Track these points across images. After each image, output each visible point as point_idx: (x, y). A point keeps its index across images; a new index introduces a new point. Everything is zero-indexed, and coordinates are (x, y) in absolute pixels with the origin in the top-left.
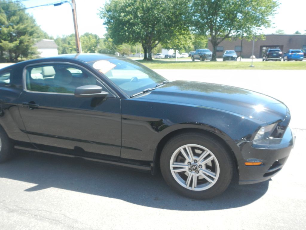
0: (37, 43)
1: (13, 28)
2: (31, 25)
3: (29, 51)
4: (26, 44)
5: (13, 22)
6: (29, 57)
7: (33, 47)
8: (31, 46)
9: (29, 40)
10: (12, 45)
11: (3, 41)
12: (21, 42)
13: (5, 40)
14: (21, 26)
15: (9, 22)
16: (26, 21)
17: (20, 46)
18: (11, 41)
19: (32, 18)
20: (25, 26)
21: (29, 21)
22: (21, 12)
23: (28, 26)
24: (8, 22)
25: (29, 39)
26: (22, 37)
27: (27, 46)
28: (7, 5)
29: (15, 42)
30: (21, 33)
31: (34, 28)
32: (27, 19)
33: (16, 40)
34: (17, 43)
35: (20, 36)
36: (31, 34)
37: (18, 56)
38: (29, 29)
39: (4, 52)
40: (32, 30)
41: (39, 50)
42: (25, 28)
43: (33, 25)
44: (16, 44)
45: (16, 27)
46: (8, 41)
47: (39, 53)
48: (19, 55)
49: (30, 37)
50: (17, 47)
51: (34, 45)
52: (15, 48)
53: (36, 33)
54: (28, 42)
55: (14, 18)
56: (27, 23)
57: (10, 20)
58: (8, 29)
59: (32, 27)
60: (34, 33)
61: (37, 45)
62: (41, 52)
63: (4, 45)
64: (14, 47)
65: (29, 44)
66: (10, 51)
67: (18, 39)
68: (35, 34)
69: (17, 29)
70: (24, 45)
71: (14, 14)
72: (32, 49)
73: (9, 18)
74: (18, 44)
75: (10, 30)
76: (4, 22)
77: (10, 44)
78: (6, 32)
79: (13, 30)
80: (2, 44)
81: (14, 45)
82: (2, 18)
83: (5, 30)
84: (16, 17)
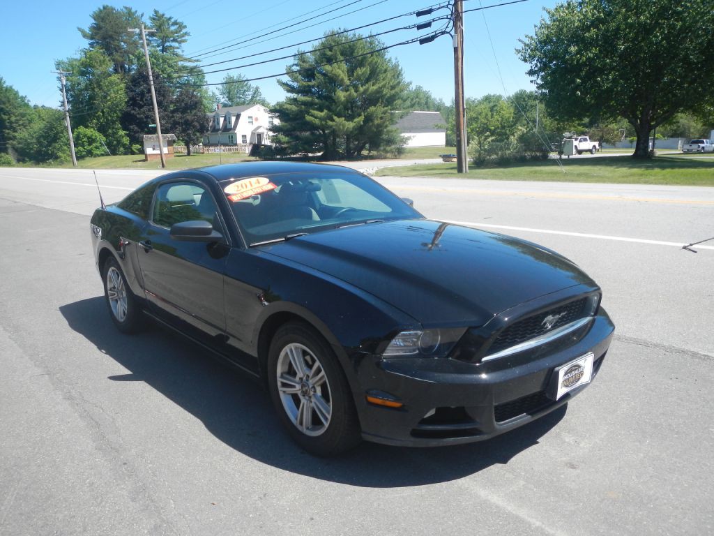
0: (400, 121)
1: (356, 91)
2: (391, 83)
3: (385, 137)
4: (377, 122)
5: (359, 78)
6: (382, 148)
7: (390, 128)
8: (386, 126)
9: (383, 115)
10: (350, 125)
11: (335, 118)
12: (368, 119)
13: (339, 116)
14: (373, 88)
15: (352, 78)
16: (382, 76)
17: (365, 127)
18: (350, 118)
19: (395, 67)
20: (380, 85)
21: (389, 75)
22: (375, 59)
23: (384, 86)
24: (349, 79)
25: (385, 113)
26: (372, 109)
27: (379, 126)
28: (350, 46)
29: (356, 120)
30: (372, 100)
31: (397, 89)
32: (385, 71)
33: (360, 115)
34: (360, 120)
35: (368, 107)
36: (390, 101)
37: (362, 148)
38: (387, 92)
39: (338, 140)
40: (393, 92)
41: (406, 135)
42: (379, 91)
43: (396, 82)
44: (359, 122)
45: (361, 89)
46: (345, 117)
47: (404, 141)
48: (365, 144)
49: (386, 108)
50: (360, 129)
51: (393, 124)
52: (357, 131)
53: (399, 98)
54: (381, 118)
55: (360, 71)
56: (383, 80)
57: (353, 75)
58: (348, 93)
59: (393, 88)
60: (395, 100)
61: (401, 123)
62: (408, 139)
63: (336, 125)
64: (354, 128)
65: (384, 123)
66: (350, 136)
67: (363, 113)
68: (399, 102)
69: (366, 91)
70: (373, 125)
71: (361, 64)
72: (388, 131)
73: (351, 72)
74: (362, 123)
75: (350, 95)
76: (342, 80)
77: (347, 123)
78: (343, 99)
79: (355, 94)
80: (334, 123)
81: (354, 124)
82: (340, 72)
83: (341, 95)
84: (364, 69)
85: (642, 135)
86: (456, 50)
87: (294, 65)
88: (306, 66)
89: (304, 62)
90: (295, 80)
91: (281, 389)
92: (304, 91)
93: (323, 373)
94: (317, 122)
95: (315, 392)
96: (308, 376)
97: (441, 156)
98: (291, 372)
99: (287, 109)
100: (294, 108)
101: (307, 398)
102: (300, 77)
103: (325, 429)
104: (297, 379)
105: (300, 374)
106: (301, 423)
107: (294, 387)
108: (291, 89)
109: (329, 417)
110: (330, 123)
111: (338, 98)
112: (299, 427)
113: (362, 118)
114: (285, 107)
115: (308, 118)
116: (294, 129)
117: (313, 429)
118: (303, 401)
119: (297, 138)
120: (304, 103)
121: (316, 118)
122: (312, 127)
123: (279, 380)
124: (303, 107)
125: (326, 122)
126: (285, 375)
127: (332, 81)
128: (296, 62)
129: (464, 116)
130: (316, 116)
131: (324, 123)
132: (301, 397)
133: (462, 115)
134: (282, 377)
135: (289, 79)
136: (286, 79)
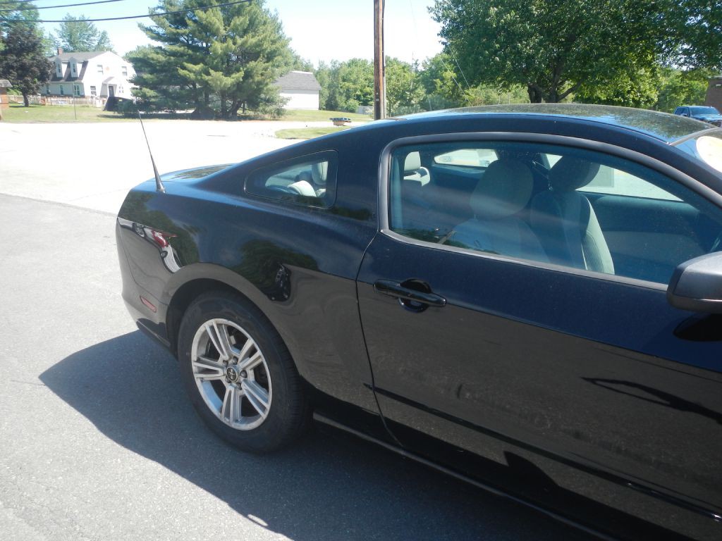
0: (279, 79)
1: (235, 43)
2: (272, 38)
3: (263, 96)
4: (257, 78)
5: (235, 30)
6: (261, 108)
7: (270, 86)
8: (267, 84)
9: (264, 72)
10: (229, 81)
11: (212, 71)
12: (248, 75)
13: (216, 69)
14: (251, 40)
15: (228, 28)
16: (261, 28)
17: (245, 84)
18: (228, 73)
19: (274, 19)
20: (260, 38)
21: (269, 28)
22: (254, 9)
23: (265, 39)
24: (225, 29)
25: (266, 69)
26: (252, 64)
27: (259, 83)
29: (235, 75)
30: (250, 54)
31: (278, 45)
32: (265, 23)
33: (238, 71)
34: (239, 76)
35: (247, 62)
36: (270, 57)
37: (237, 108)
38: (267, 46)
39: (211, 96)
40: (274, 47)
41: (283, 95)
42: (259, 45)
43: (277, 36)
44: (238, 79)
45: (239, 41)
46: (222, 71)
47: (283, 101)
48: (240, 102)
49: (267, 64)
50: (239, 86)
51: (273, 82)
52: (235, 89)
53: (279, 55)
54: (262, 75)
55: (237, 21)
56: (263, 32)
57: (229, 25)
58: (225, 45)
59: (273, 42)
60: (275, 56)
61: (280, 82)
62: (288, 99)
63: (212, 80)
64: (233, 85)
65: (264, 80)
66: (224, 94)
67: (241, 69)
68: (278, 58)
69: (242, 45)
70: (253, 82)
71: (238, 12)
72: (268, 90)
73: (227, 21)
74: (241, 80)
75: (227, 48)
76: (218, 29)
77: (225, 78)
78: (220, 51)
79: (233, 47)
80: (210, 77)
81: (233, 80)
82: (213, 19)
83: (218, 47)
84: (242, 19)
87: (159, 7)
88: (175, 9)
89: (171, 5)
90: (161, 25)
92: (173, 39)
94: (192, 76)
99: (153, 59)
100: (162, 58)
102: (167, 23)
108: (158, 37)
110: (206, 78)
111: (215, 50)
113: (242, 74)
114: (150, 56)
115: (182, 72)
116: (162, 82)
119: (165, 92)
120: (173, 54)
121: (190, 71)
122: (185, 81)
124: (172, 58)
125: (201, 76)
127: (206, 30)
128: (161, 4)
129: (383, 76)
131: (199, 77)
133: (381, 74)
135: (154, 24)
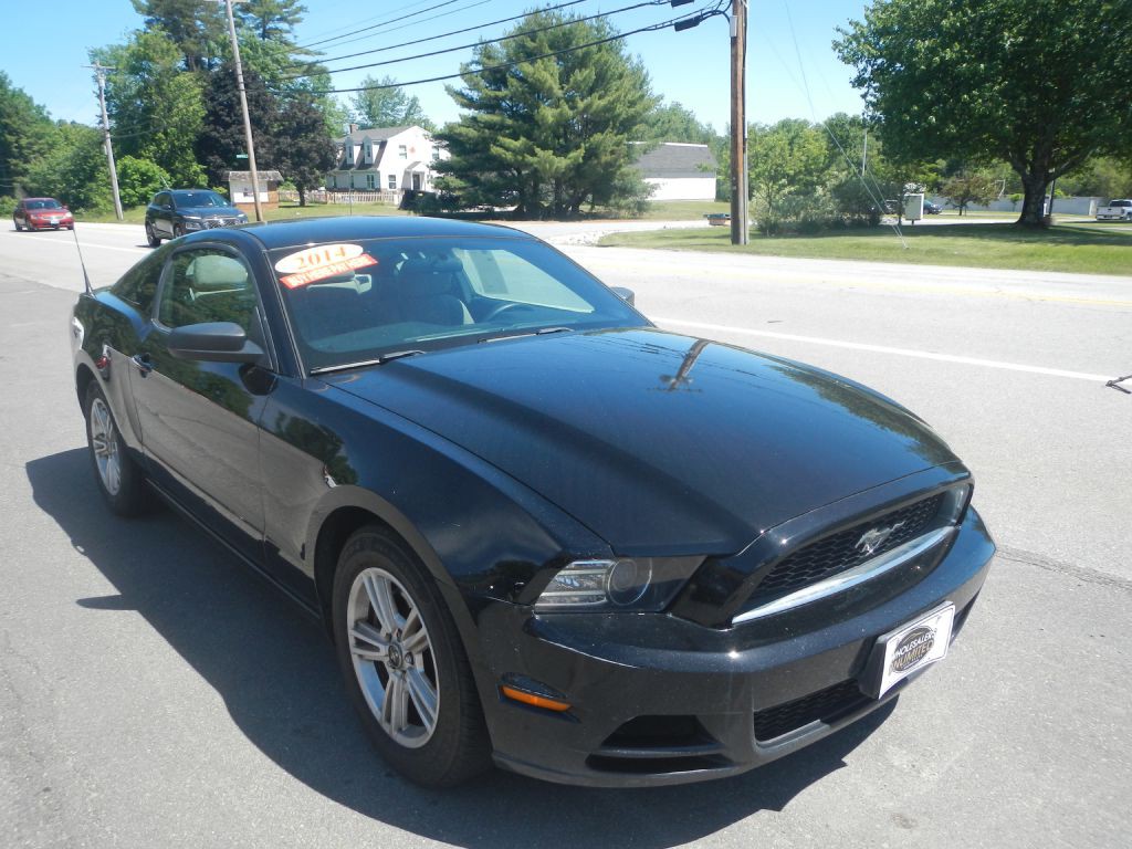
0: (642, 158)
1: (572, 108)
2: (629, 97)
3: (617, 183)
4: (605, 158)
5: (577, 87)
6: (612, 202)
7: (626, 169)
8: (620, 166)
9: (615, 148)
10: (562, 163)
11: (538, 150)
12: (592, 153)
13: (544, 147)
14: (598, 103)
15: (566, 87)
16: (615, 84)
17: (586, 167)
18: (562, 151)
19: (637, 70)
20: (612, 98)
21: (627, 83)
22: (605, 56)
23: (617, 100)
24: (562, 88)
25: (618, 144)
26: (598, 137)
27: (609, 165)
28: (564, 34)
29: (572, 155)
30: (597, 123)
31: (638, 107)
32: (621, 76)
33: (578, 147)
34: (577, 155)
35: (591, 136)
36: (626, 126)
37: (580, 200)
38: (622, 111)
39: (541, 185)
40: (632, 111)
41: (651, 181)
42: (609, 108)
43: (638, 95)
44: (576, 159)
45: (581, 105)
46: (553, 149)
47: (648, 190)
48: (585, 194)
49: (619, 136)
50: (577, 169)
51: (631, 163)
52: (573, 173)
53: (642, 122)
54: (612, 152)
55: (579, 75)
56: (617, 90)
57: (568, 81)
58: (559, 110)
59: (632, 104)
60: (635, 124)
61: (643, 162)
62: (655, 187)
63: (539, 162)
64: (568, 168)
65: (616, 160)
66: (561, 180)
67: (583, 145)
68: (641, 127)
69: (586, 110)
70: (599, 163)
71: (582, 63)
72: (622, 175)
73: (564, 78)
74: (581, 160)
75: (561, 114)
76: (551, 89)
77: (556, 160)
78: (550, 119)
79: (571, 113)
80: (535, 159)
81: (569, 161)
82: (546, 75)
83: (548, 113)
84: (586, 72)
85: (1033, 191)
86: (734, 41)
87: (473, 62)
88: (493, 64)
89: (489, 58)
90: (474, 87)
91: (355, 651)
92: (490, 105)
93: (423, 631)
94: (509, 156)
95: (413, 663)
96: (400, 631)
97: (706, 216)
98: (372, 620)
99: (460, 134)
100: (472, 133)
101: (399, 673)
102: (483, 83)
103: (428, 738)
104: (383, 634)
105: (387, 628)
106: (388, 720)
107: (377, 649)
108: (469, 103)
109: (435, 717)
110: (529, 159)
111: (543, 118)
112: (385, 726)
113: (581, 152)
114: (457, 131)
115: (495, 150)
116: (472, 167)
117: (408, 734)
118: (393, 677)
119: (475, 182)
120: (490, 126)
121: (507, 149)
122: (500, 165)
123: (352, 634)
124: (487, 131)
125: (524, 157)
126: (362, 625)
127: (535, 91)
128: (477, 58)
129: (744, 151)
130: (508, 147)
131: (520, 158)
132: (390, 670)
133: (740, 150)
134: (357, 627)
135: (466, 85)
136: (459, 84)
